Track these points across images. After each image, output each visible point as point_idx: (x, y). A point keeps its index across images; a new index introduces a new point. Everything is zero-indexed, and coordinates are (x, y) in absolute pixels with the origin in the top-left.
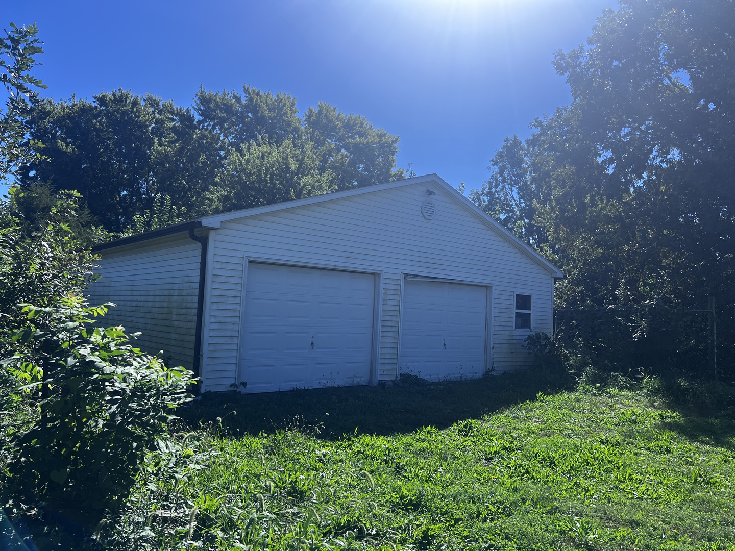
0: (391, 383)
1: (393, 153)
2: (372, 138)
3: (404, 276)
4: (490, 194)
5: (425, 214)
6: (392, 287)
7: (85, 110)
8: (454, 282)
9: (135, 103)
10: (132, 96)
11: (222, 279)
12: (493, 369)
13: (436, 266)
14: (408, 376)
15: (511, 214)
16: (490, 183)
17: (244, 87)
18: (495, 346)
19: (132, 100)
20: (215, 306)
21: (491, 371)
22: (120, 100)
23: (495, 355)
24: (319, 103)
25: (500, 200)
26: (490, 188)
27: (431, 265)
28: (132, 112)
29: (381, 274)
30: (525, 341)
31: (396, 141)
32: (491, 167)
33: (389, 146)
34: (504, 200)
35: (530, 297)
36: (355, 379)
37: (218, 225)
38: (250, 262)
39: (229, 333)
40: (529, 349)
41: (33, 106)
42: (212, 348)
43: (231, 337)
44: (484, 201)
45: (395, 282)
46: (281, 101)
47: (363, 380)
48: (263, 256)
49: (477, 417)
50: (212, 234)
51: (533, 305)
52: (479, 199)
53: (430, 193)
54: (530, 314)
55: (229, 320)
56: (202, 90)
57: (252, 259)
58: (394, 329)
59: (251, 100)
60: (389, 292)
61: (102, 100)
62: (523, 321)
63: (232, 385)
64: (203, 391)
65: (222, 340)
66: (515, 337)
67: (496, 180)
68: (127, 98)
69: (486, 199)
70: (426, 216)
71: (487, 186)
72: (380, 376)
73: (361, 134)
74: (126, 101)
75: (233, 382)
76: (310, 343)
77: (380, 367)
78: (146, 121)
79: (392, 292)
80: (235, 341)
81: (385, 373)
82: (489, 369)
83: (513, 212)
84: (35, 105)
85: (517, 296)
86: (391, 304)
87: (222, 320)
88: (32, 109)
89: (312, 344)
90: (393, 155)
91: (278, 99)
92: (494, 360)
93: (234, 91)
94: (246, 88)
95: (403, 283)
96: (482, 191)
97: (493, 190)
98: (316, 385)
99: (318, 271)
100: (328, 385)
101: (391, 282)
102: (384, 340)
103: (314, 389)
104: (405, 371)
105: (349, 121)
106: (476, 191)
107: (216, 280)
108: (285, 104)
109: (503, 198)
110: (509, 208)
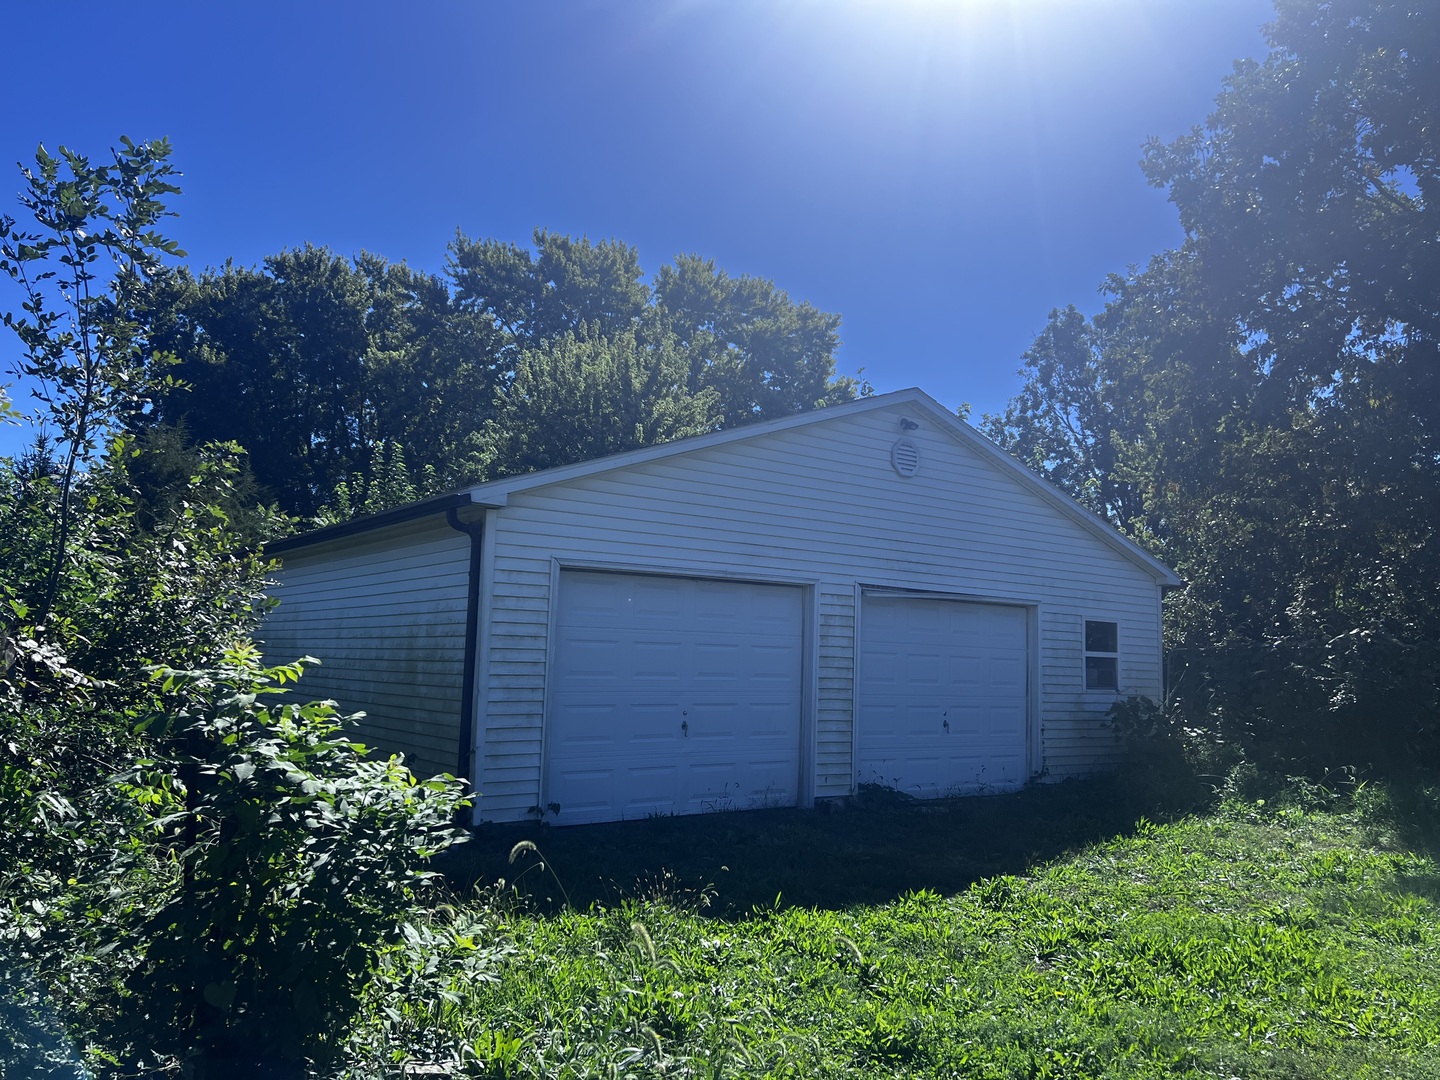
0: (840, 803)
1: (829, 347)
2: (788, 321)
3: (861, 589)
4: (1022, 421)
5: (899, 467)
6: (838, 611)
8: (961, 598)
9: (336, 270)
10: (330, 257)
11: (511, 603)
12: (1044, 773)
13: (923, 568)
14: (876, 787)
15: (1066, 460)
16: (1024, 401)
17: (536, 233)
18: (1048, 725)
19: (330, 264)
20: (497, 656)
21: (1040, 776)
22: (308, 266)
23: (1047, 744)
25: (1044, 433)
26: (1024, 410)
27: (913, 567)
28: (331, 287)
29: (816, 586)
30: (1108, 714)
31: (834, 324)
32: (1024, 367)
33: (822, 335)
34: (1052, 433)
35: (1114, 625)
36: (768, 796)
37: (501, 500)
38: (563, 569)
39: (525, 708)
40: (1117, 729)
42: (493, 737)
43: (529, 715)
44: (1012, 436)
45: (843, 601)
46: (606, 257)
47: (785, 796)
48: (586, 556)
49: (1020, 871)
50: (491, 519)
51: (1120, 641)
52: (1002, 432)
53: (907, 425)
54: (1113, 661)
55: (523, 682)
56: (461, 238)
57: (566, 563)
58: (843, 695)
59: (547, 256)
60: (832, 622)
61: (280, 267)
62: (1102, 673)
63: (531, 810)
64: (476, 822)
65: (512, 722)
66: (1087, 707)
67: (1035, 394)
68: (320, 261)
69: (1016, 431)
70: (900, 470)
71: (1016, 406)
72: (820, 788)
73: (763, 313)
74: (319, 267)
75: (534, 804)
76: (681, 724)
77: (817, 770)
78: (356, 303)
79: (837, 621)
80: (537, 722)
81: (829, 782)
82: (1036, 772)
83: (1070, 454)
84: (152, 280)
85: (1088, 623)
86: (836, 644)
87: (512, 682)
89: (684, 726)
90: (829, 352)
91: (600, 254)
92: (1046, 754)
94: (540, 234)
95: (858, 603)
96: (1008, 417)
97: (1029, 414)
98: (693, 808)
99: (692, 584)
100: (718, 808)
101: (836, 601)
102: (826, 716)
103: (690, 816)
104: (868, 778)
105: (740, 289)
106: (994, 418)
107: (500, 605)
108: (614, 262)
109: (1049, 430)
110: (1061, 449)
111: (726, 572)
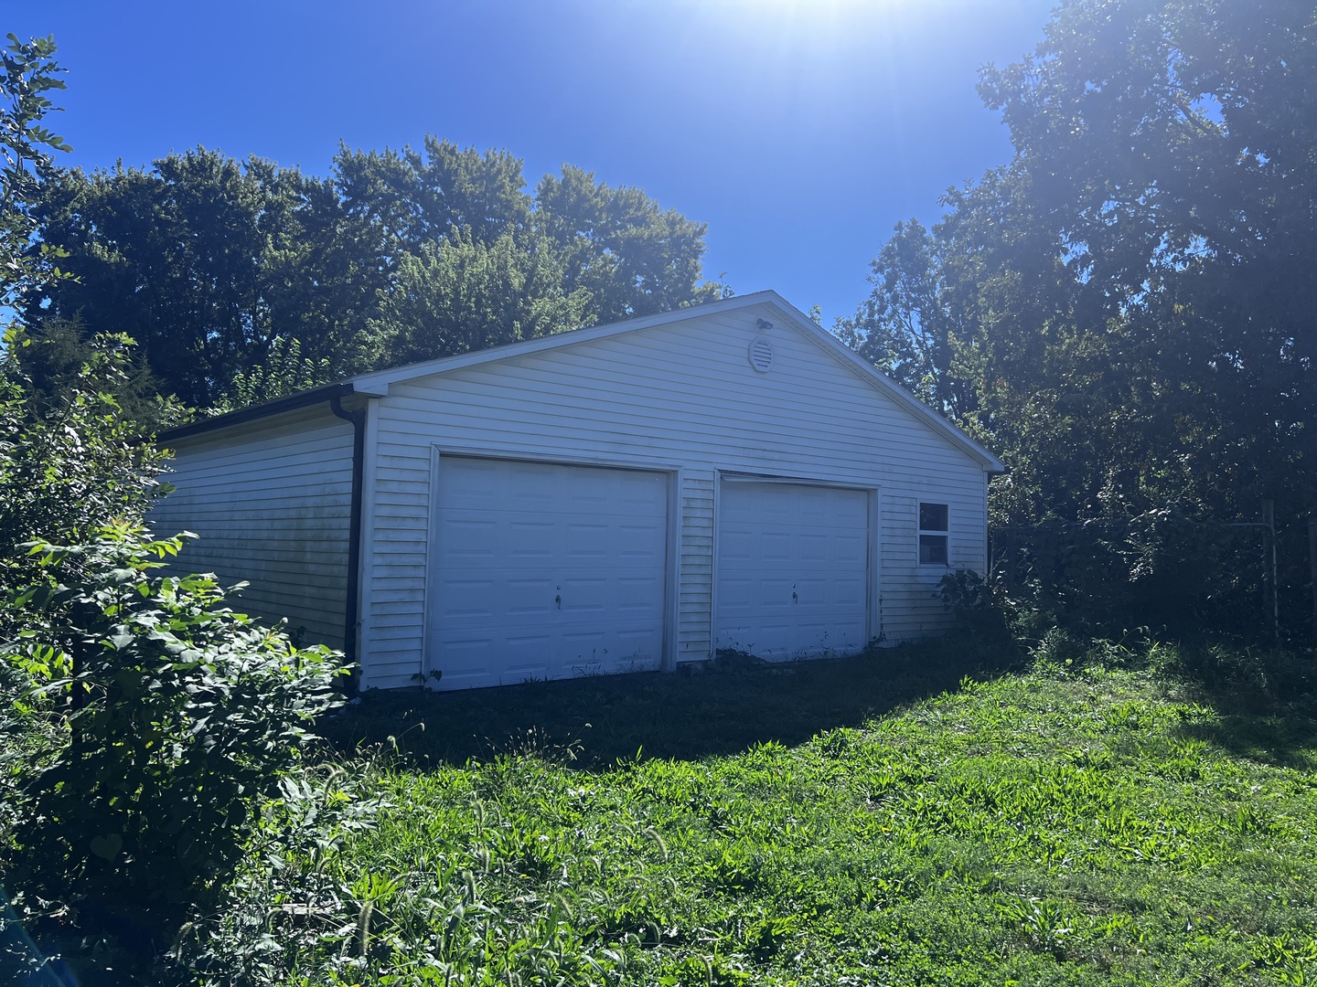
0: (700, 667)
1: (696, 253)
2: (658, 228)
3: (720, 474)
4: (870, 324)
5: (755, 363)
6: (699, 495)
7: (139, 188)
8: (810, 483)
9: (228, 173)
10: (223, 159)
11: (393, 487)
12: (882, 638)
13: (777, 456)
14: (732, 652)
15: (909, 360)
16: (871, 305)
17: (427, 140)
18: (885, 596)
19: (221, 166)
20: (380, 536)
21: (878, 641)
22: (201, 168)
23: (884, 613)
24: (564, 166)
25: (889, 335)
26: (871, 315)
27: (767, 455)
28: (224, 188)
29: (679, 472)
30: (938, 585)
31: (701, 232)
32: (872, 275)
33: (689, 242)
34: (896, 335)
35: (945, 507)
36: (635, 661)
37: (383, 390)
38: (443, 455)
39: (408, 584)
40: (946, 599)
41: (43, 181)
42: (378, 610)
43: (412, 590)
44: (861, 338)
45: (705, 486)
46: (493, 165)
47: (650, 661)
48: (465, 443)
49: (855, 723)
50: (373, 410)
51: (951, 520)
52: (852, 334)
53: (764, 325)
54: (944, 538)
55: (406, 560)
56: (345, 149)
57: (446, 450)
58: (704, 571)
59: (438, 163)
60: (693, 504)
61: (168, 168)
62: (934, 550)
63: (415, 676)
64: (363, 688)
65: (395, 597)
66: (920, 580)
67: (882, 299)
68: (212, 163)
69: (864, 333)
70: (757, 367)
71: (865, 310)
72: (680, 655)
73: (639, 222)
74: (211, 170)
75: (418, 672)
76: (555, 598)
77: (680, 638)
78: (249, 205)
79: (698, 504)
80: (420, 597)
81: (690, 649)
82: (875, 638)
83: (912, 355)
84: (47, 180)
85: (923, 506)
86: (698, 525)
87: (395, 560)
88: (44, 189)
89: (558, 600)
90: (696, 258)
91: (487, 162)
92: (885, 621)
93: (407, 147)
94: (430, 141)
95: (718, 488)
96: (857, 320)
97: (876, 317)
98: (566, 673)
99: (565, 470)
100: (588, 672)
101: (697, 485)
102: (688, 590)
103: (562, 680)
104: (725, 644)
105: (616, 198)
106: (845, 320)
107: (382, 488)
108: (497, 170)
109: (894, 332)
110: (905, 350)
111: (595, 459)
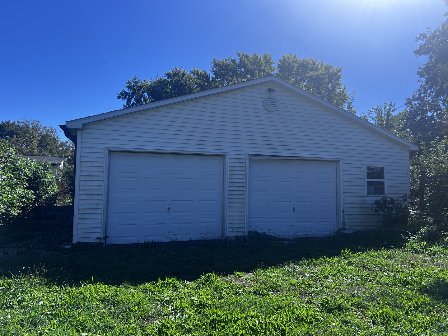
0: (233, 238)
3: (248, 156)
4: (419, 98)
5: (267, 107)
6: (238, 165)
7: (160, 82)
8: (299, 158)
9: (184, 74)
10: (182, 70)
11: (88, 164)
12: (344, 228)
13: (280, 147)
14: (256, 232)
15: (439, 112)
16: (420, 91)
17: (238, 53)
18: (346, 209)
19: (182, 73)
20: (83, 183)
21: (341, 230)
22: (176, 74)
23: (346, 217)
24: (283, 54)
25: (429, 103)
26: (420, 95)
27: (275, 147)
28: (183, 79)
29: (227, 156)
30: (373, 204)
31: (340, 71)
32: (420, 79)
33: (336, 75)
34: (432, 102)
35: (384, 167)
36: (208, 235)
37: (80, 127)
38: (111, 152)
39: (95, 202)
40: (376, 211)
41: (134, 84)
42: (81, 212)
43: (97, 204)
44: (415, 104)
45: (240, 161)
46: (257, 58)
47: (216, 235)
48: (120, 146)
50: (79, 134)
51: (386, 174)
52: (411, 103)
53: (270, 90)
54: (383, 183)
55: (94, 192)
56: (215, 59)
57: (111, 149)
58: (241, 197)
59: (241, 60)
60: (235, 169)
61: (169, 75)
62: (377, 188)
63: (98, 238)
64: (74, 241)
65: (90, 207)
66: (367, 202)
67: (424, 88)
68: (179, 72)
69: (416, 102)
70: (268, 109)
71: (416, 93)
72: (230, 233)
74: (179, 74)
75: (99, 236)
76: (167, 208)
77: (229, 226)
78: (190, 84)
79: (238, 169)
80: (100, 207)
81: (234, 230)
82: (340, 228)
83: (441, 110)
84: (135, 84)
85: (369, 168)
86: (237, 177)
87: (90, 192)
88: (134, 86)
89: (168, 209)
91: (256, 57)
92: (346, 221)
93: (231, 57)
94: (239, 53)
95: (247, 162)
96: (413, 97)
97: (422, 95)
99: (170, 155)
101: (237, 161)
102: (232, 205)
104: (253, 229)
105: (304, 62)
106: (408, 98)
107: (83, 164)
108: (260, 59)
109: (431, 101)
110: (436, 108)
111: (184, 151)
